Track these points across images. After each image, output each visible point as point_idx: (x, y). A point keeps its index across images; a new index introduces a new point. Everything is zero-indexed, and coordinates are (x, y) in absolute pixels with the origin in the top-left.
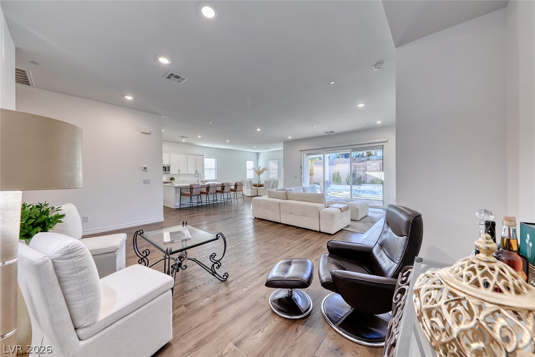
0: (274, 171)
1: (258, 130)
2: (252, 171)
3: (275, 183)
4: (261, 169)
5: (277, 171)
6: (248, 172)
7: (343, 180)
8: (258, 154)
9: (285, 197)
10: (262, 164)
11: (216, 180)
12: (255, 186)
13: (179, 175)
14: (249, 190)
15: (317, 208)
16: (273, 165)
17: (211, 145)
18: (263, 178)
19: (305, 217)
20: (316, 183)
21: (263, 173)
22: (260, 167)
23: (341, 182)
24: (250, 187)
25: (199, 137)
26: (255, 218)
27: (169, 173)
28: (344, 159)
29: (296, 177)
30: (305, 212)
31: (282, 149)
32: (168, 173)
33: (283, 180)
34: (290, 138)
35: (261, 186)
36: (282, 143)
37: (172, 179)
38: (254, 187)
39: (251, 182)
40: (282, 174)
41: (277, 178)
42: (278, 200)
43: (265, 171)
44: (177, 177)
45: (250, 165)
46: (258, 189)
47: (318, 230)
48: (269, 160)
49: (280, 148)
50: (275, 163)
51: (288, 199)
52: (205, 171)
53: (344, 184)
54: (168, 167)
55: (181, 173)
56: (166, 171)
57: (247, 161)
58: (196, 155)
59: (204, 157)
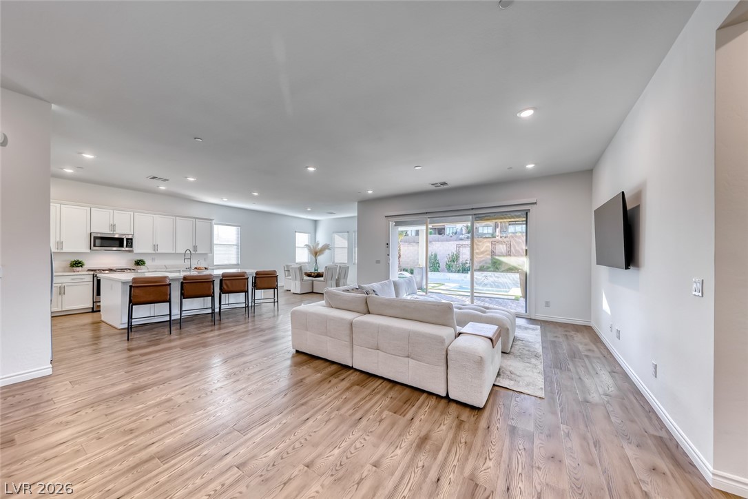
0: (341, 252)
1: (311, 169)
2: (306, 251)
3: (344, 270)
4: (320, 246)
5: (347, 250)
6: (298, 251)
7: (443, 265)
8: (316, 222)
9: (362, 307)
10: (321, 239)
11: (238, 265)
12: (309, 275)
13: (156, 255)
14: (298, 283)
15: (441, 341)
16: (341, 242)
17: (225, 201)
18: (323, 262)
19: (411, 361)
20: (404, 270)
21: (323, 253)
22: (318, 244)
23: (440, 269)
24: (298, 277)
25: (191, 179)
26: (297, 351)
27: (132, 251)
28: (437, 236)
29: (378, 262)
30: (411, 348)
31: (356, 214)
32: (129, 251)
33: (356, 266)
34: (370, 192)
35: (319, 275)
36: (357, 203)
37: (139, 263)
38: (306, 278)
39: (300, 269)
40: (355, 256)
41: (346, 262)
42: (348, 316)
43: (327, 251)
44: (153, 259)
45: (302, 239)
46: (313, 281)
47: (444, 394)
48: (334, 232)
49: (353, 213)
50: (344, 238)
51: (369, 313)
52: (216, 249)
53: (443, 271)
54: (127, 239)
55: (159, 251)
56: (122, 246)
57: (297, 234)
58: (195, 218)
59: (213, 222)
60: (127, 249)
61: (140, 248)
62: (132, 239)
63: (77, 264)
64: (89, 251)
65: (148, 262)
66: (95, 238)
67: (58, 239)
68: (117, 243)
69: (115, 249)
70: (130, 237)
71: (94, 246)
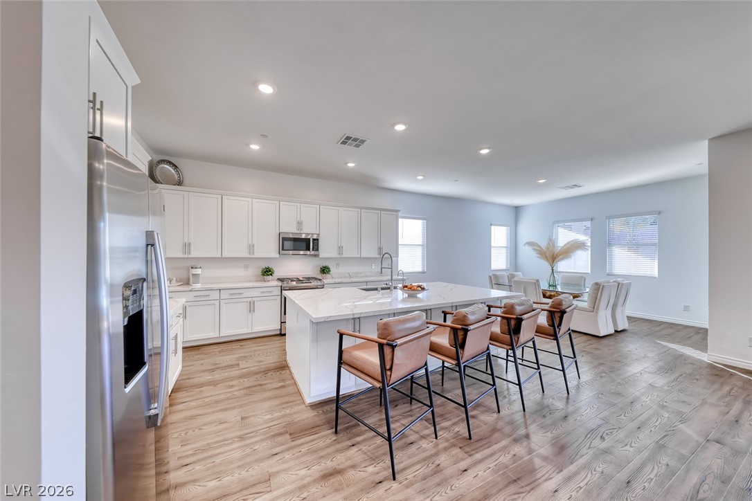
2: (504, 252)
8: (517, 210)
13: (340, 259)
27: (318, 255)
32: (313, 255)
37: (325, 270)
44: (337, 264)
45: (499, 235)
54: (314, 240)
55: (345, 255)
56: (309, 250)
57: (492, 227)
58: (381, 210)
59: (400, 214)
60: (313, 253)
61: (327, 251)
62: (317, 240)
63: (267, 272)
64: (278, 256)
65: (333, 270)
66: (284, 239)
67: (250, 242)
68: (304, 244)
69: (302, 252)
70: (315, 237)
71: (283, 249)
